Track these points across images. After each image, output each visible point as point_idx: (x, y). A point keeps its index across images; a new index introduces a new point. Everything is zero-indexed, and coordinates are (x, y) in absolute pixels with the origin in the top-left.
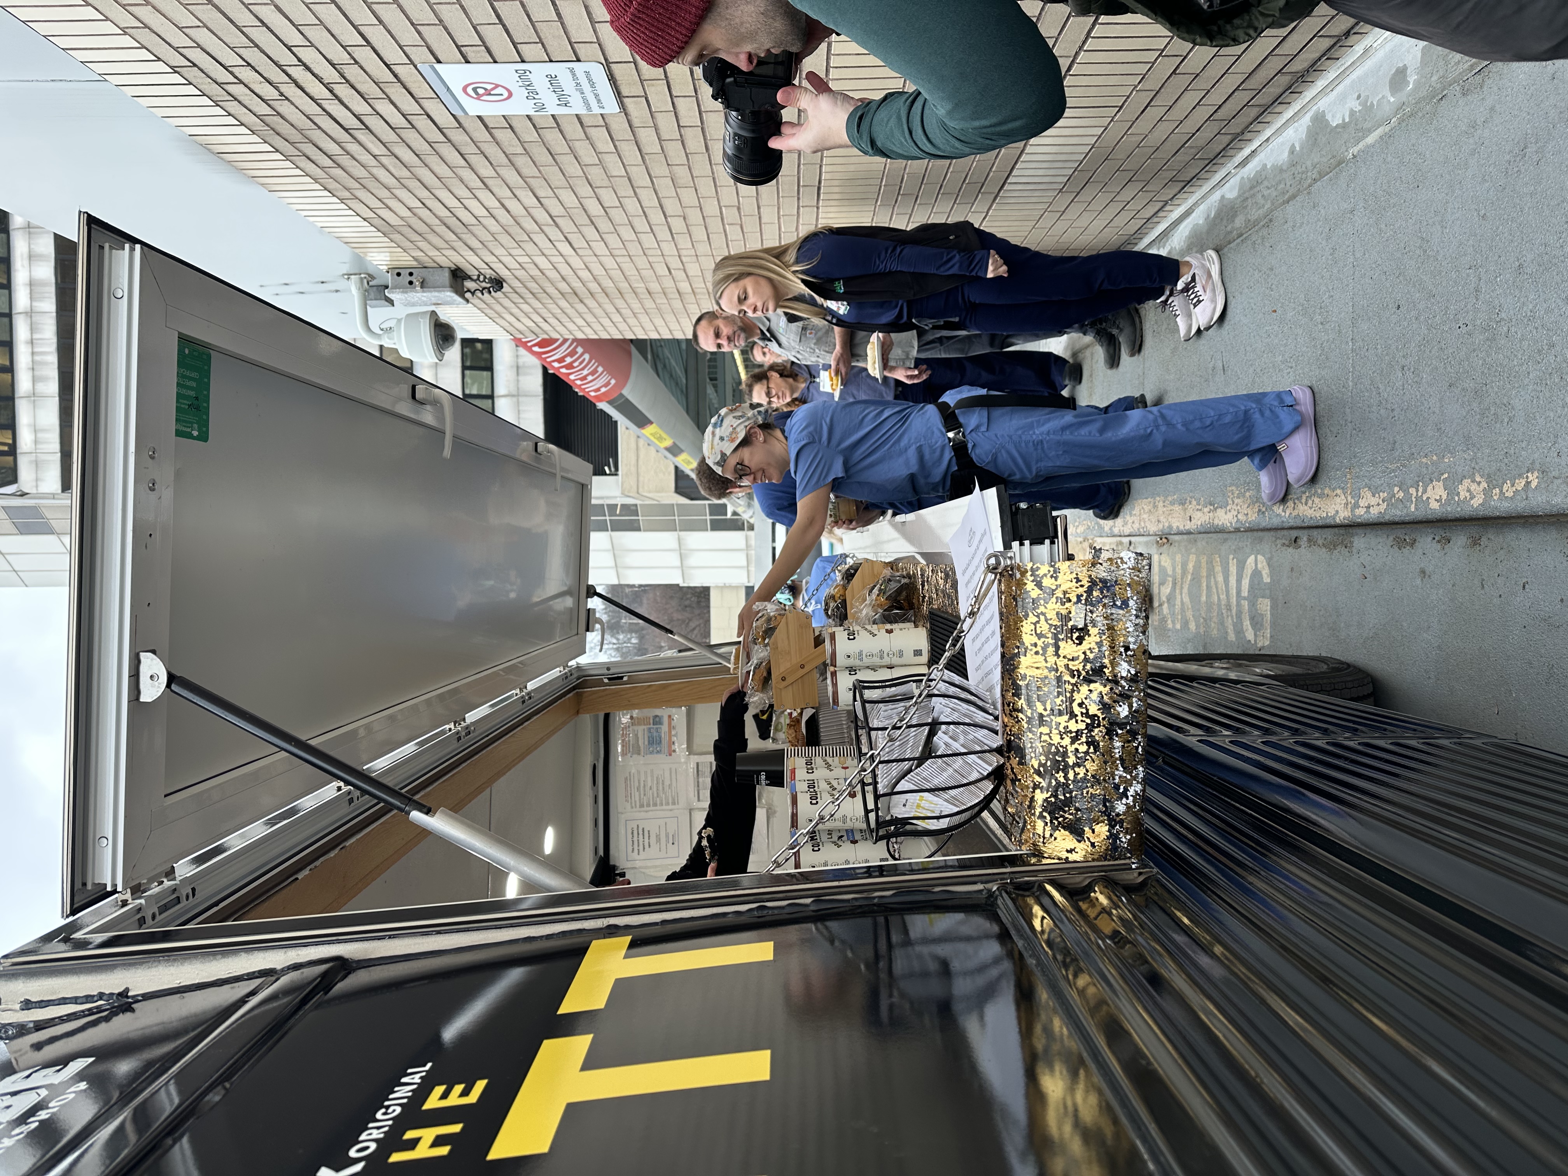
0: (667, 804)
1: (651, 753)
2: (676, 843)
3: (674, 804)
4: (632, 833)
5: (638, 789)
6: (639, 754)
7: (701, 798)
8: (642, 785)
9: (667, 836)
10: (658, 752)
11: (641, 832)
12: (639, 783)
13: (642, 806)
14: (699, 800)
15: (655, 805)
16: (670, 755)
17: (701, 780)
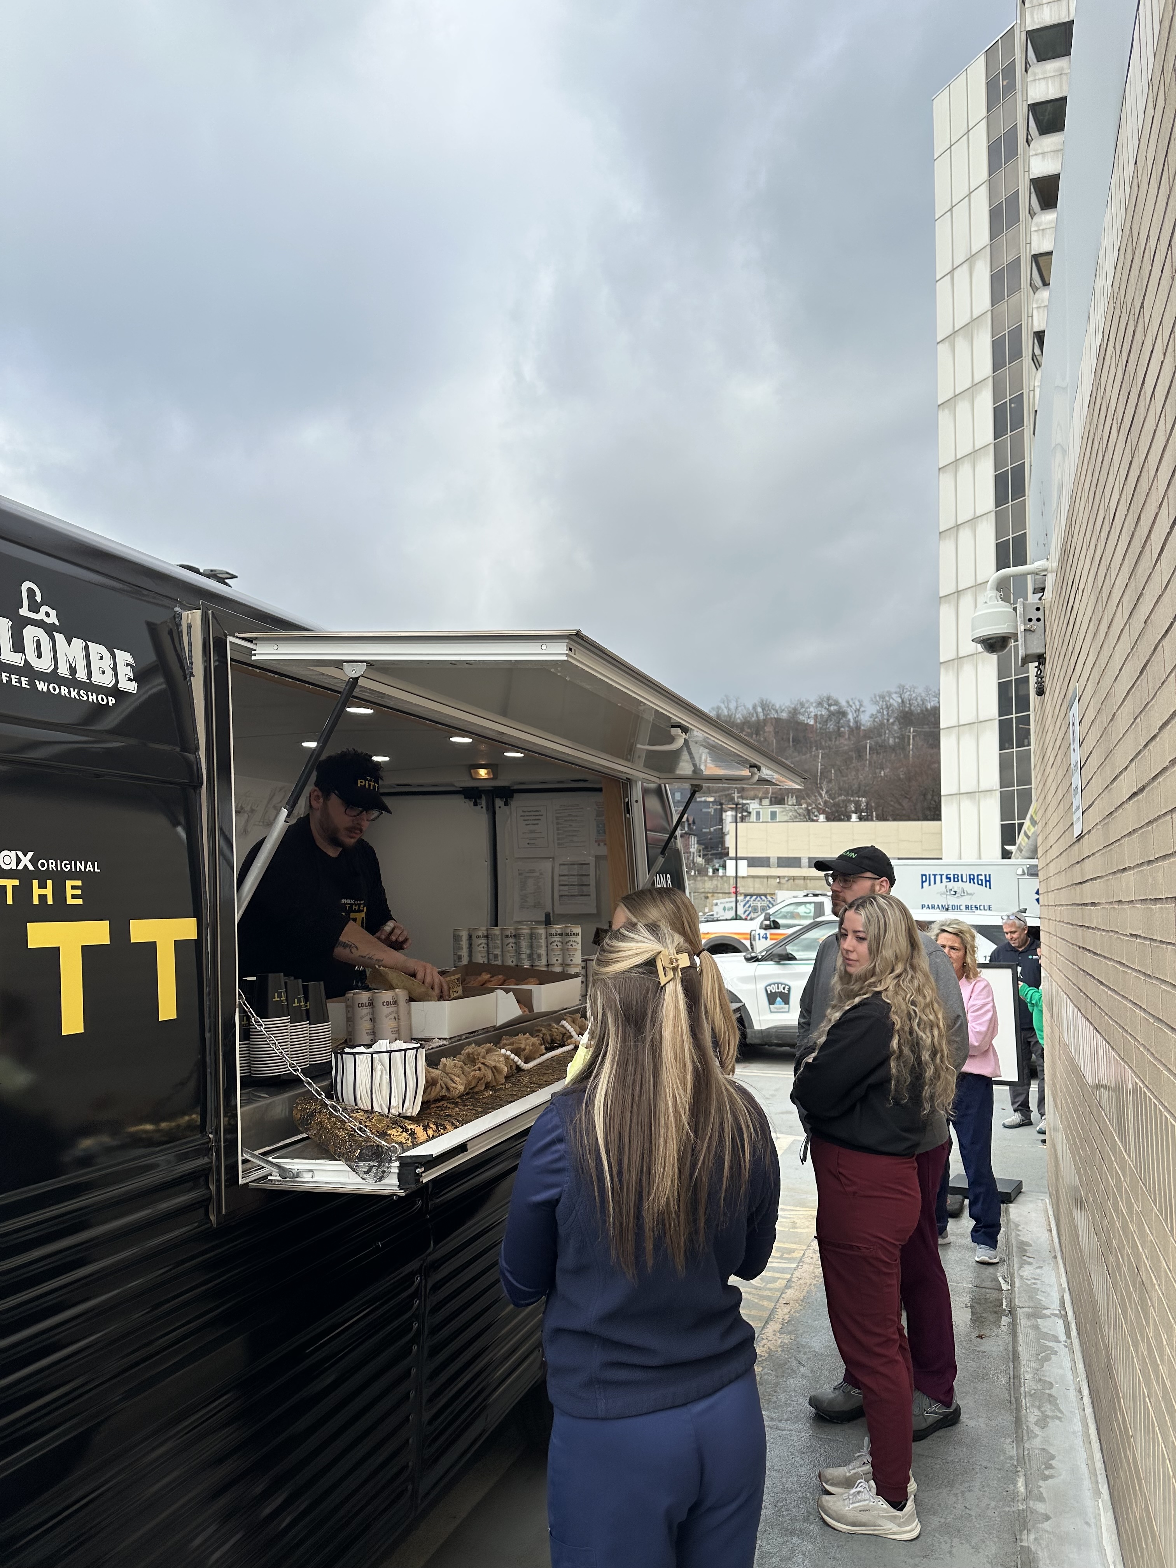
0: (558, 839)
1: (598, 826)
2: (528, 846)
3: (559, 844)
4: (537, 811)
5: (569, 815)
6: (597, 816)
7: (562, 867)
8: (573, 818)
9: (534, 839)
10: (598, 831)
11: (537, 818)
12: (574, 816)
13: (557, 818)
14: (560, 865)
15: (558, 829)
16: (596, 841)
17: (576, 866)
